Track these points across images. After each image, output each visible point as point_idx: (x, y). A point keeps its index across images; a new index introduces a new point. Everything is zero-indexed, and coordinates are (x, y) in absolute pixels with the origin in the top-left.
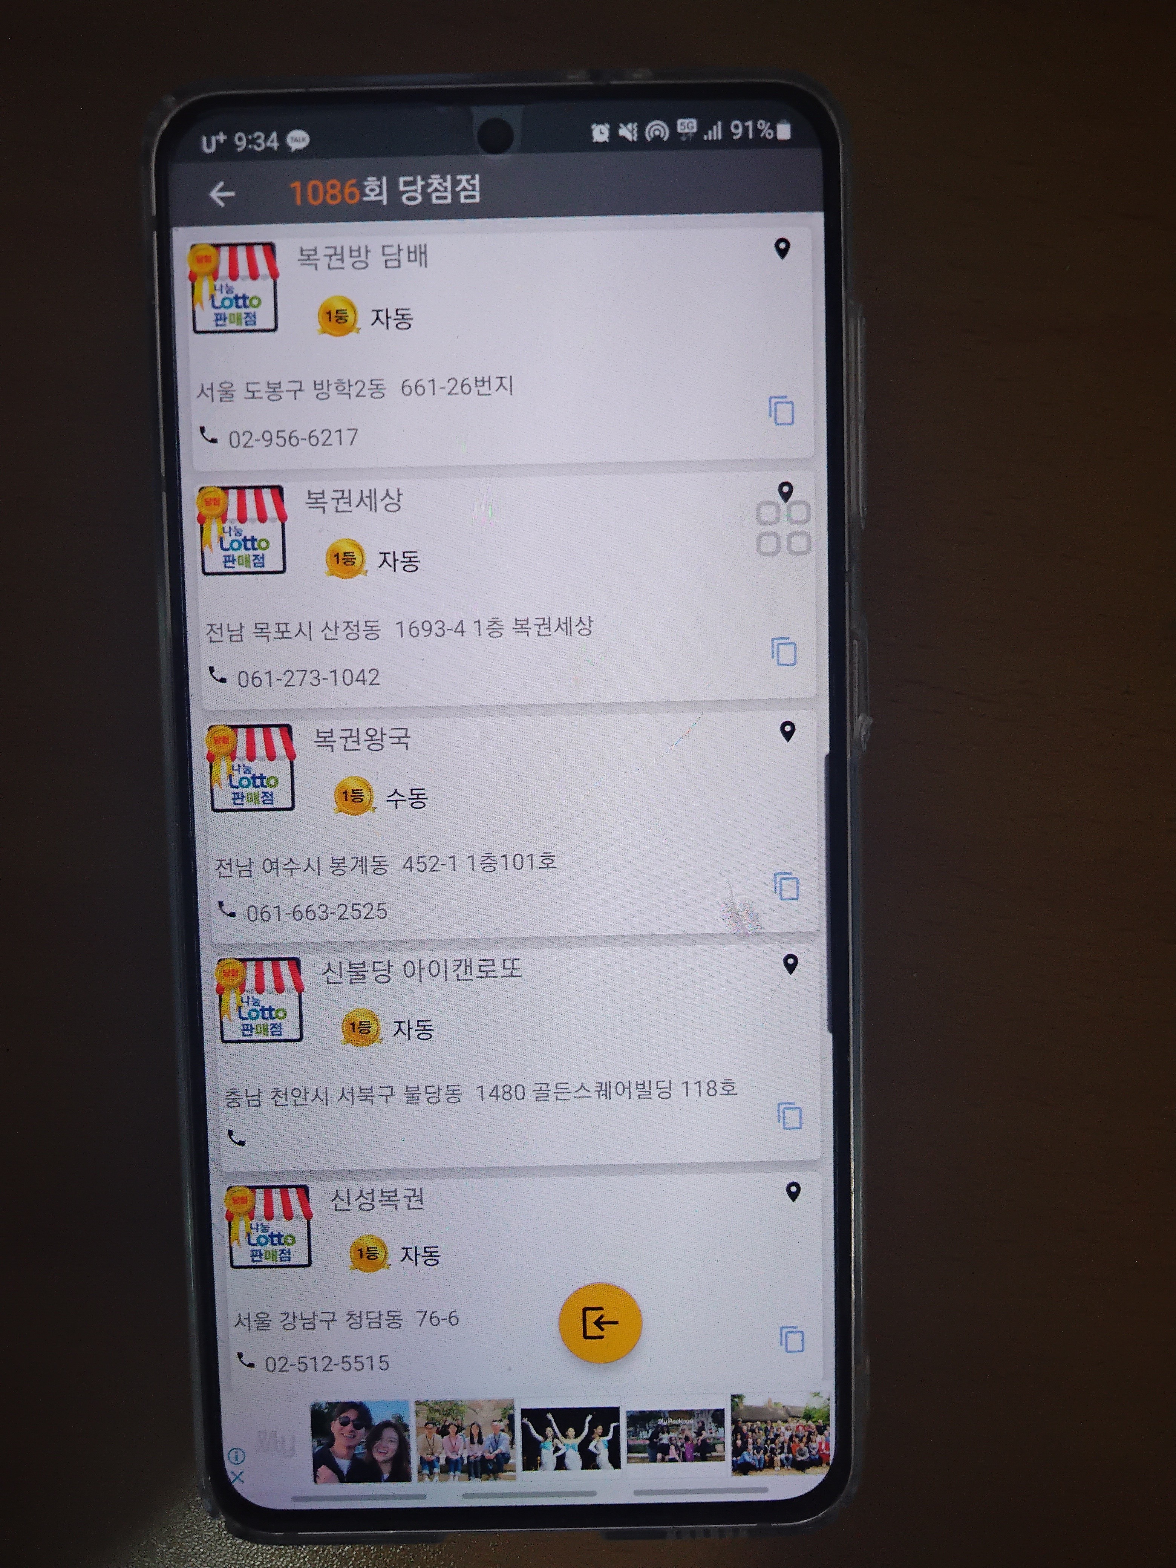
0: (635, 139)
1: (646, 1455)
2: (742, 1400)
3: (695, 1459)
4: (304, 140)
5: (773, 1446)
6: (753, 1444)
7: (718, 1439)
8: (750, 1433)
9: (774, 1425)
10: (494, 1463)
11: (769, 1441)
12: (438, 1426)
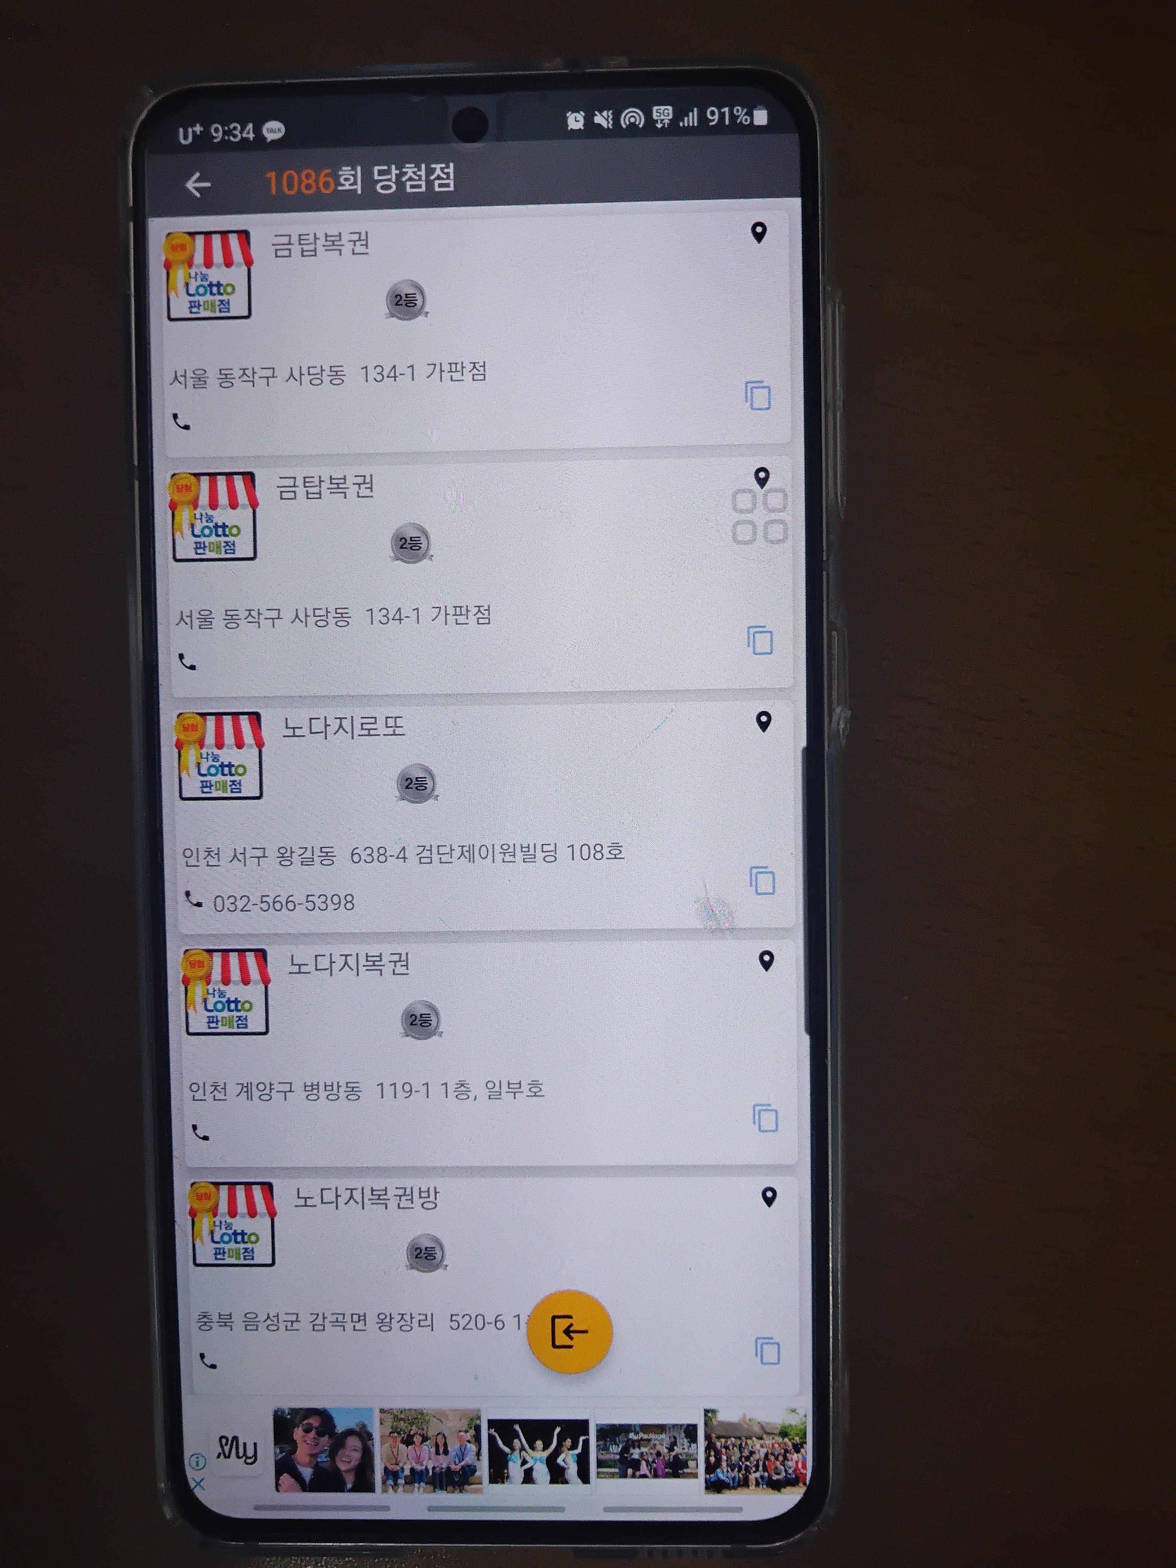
0: (611, 127)
1: (617, 1470)
2: (716, 1415)
3: (666, 1476)
4: (279, 130)
5: (748, 1463)
6: (727, 1461)
7: (691, 1455)
8: (724, 1450)
9: (749, 1442)
10: (459, 1474)
11: (743, 1458)
12: (402, 1435)
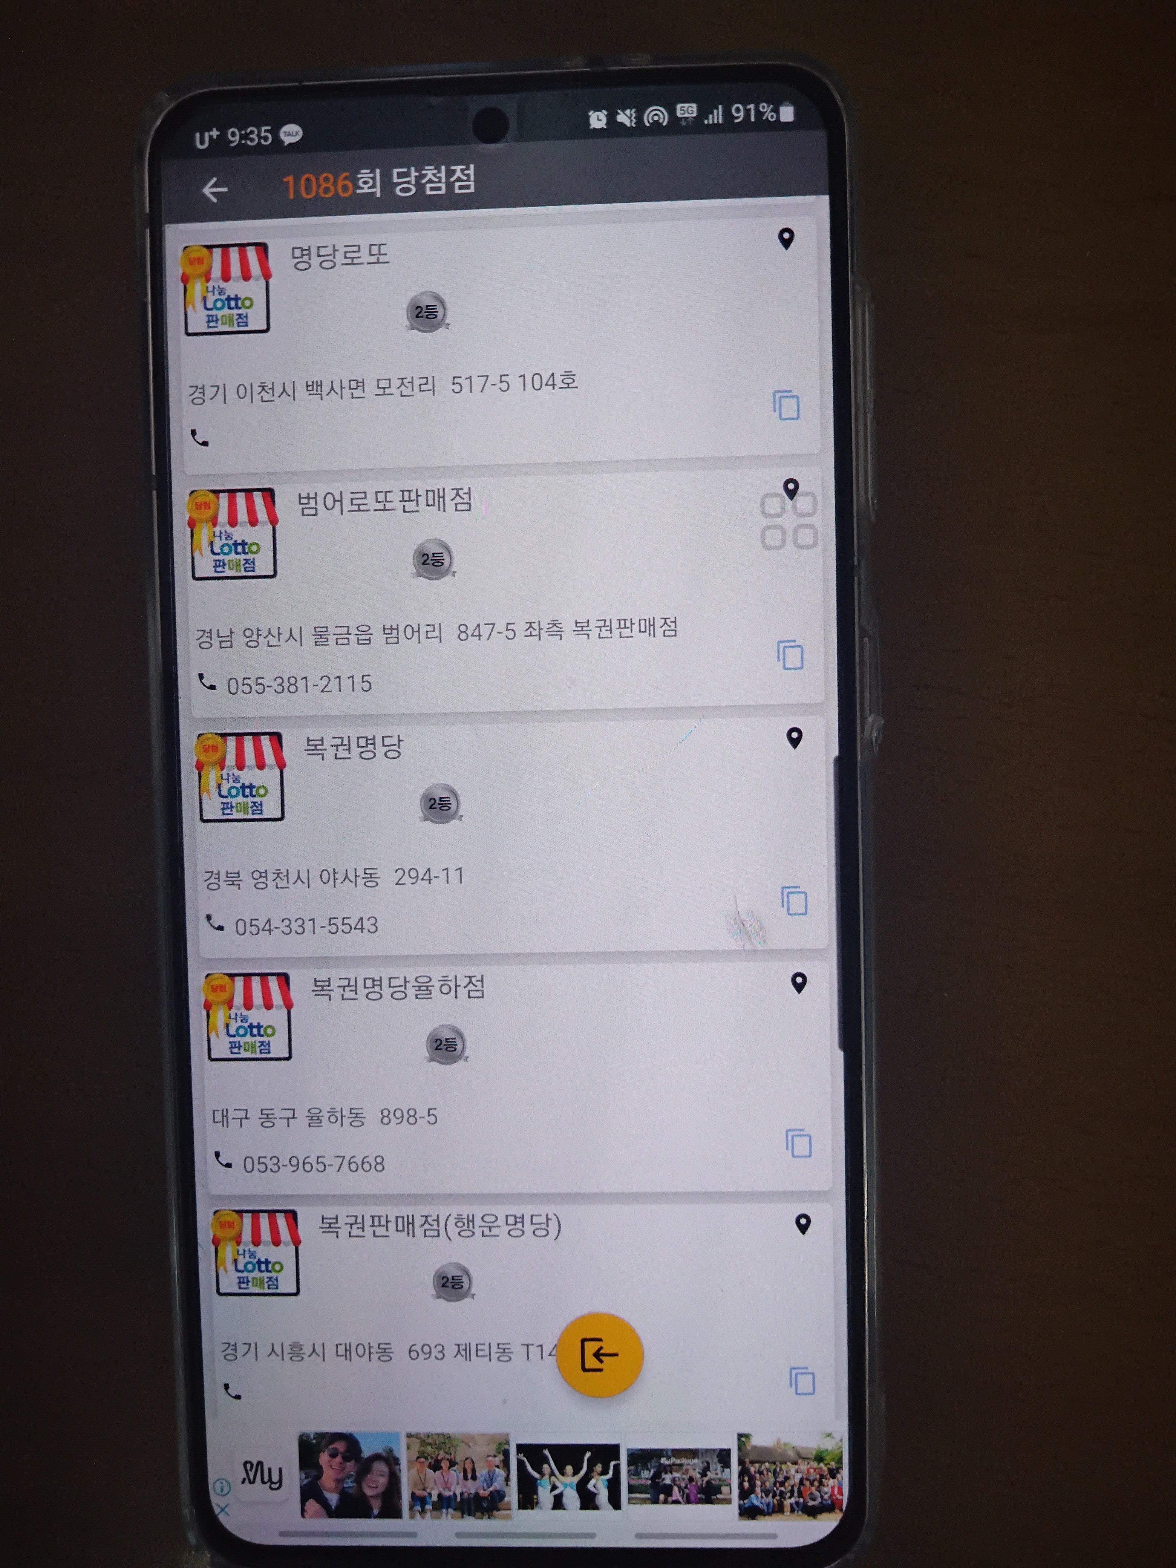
0: (633, 125)
1: (648, 1496)
2: (749, 1439)
3: (699, 1501)
4: (297, 133)
5: (783, 1489)
6: (761, 1486)
7: (724, 1480)
8: (758, 1475)
9: (783, 1466)
10: (488, 1500)
11: (778, 1483)
12: (430, 1461)
